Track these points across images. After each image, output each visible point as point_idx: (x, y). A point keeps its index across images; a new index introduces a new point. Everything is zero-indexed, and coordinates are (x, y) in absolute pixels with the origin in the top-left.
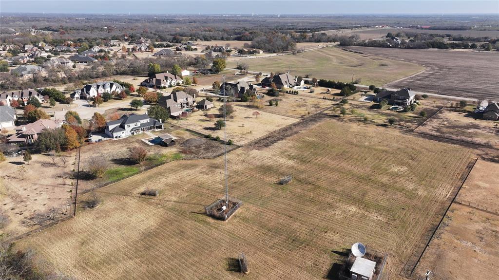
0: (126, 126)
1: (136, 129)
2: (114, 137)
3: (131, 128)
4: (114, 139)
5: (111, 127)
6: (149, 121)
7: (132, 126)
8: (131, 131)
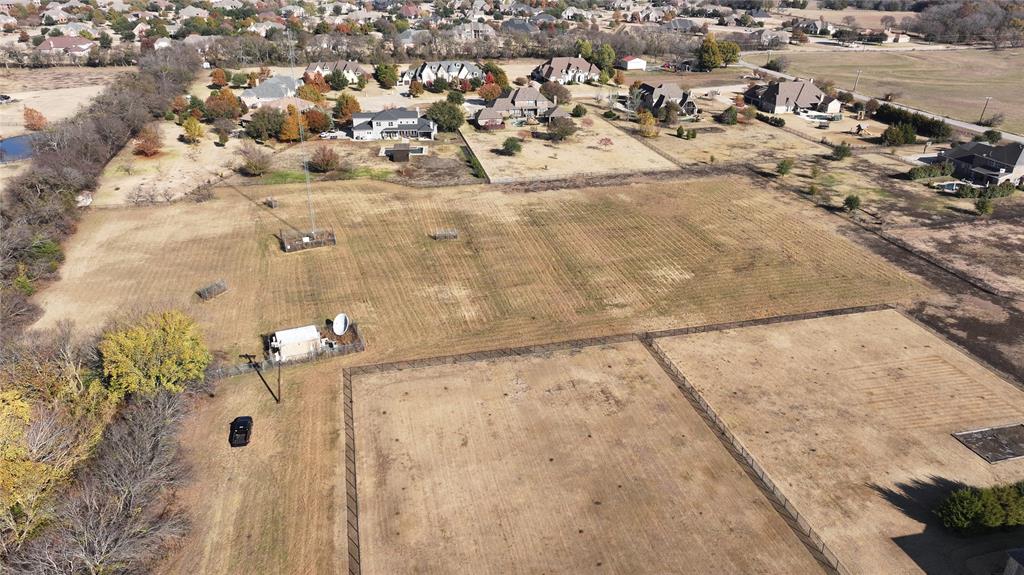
0: (374, 123)
1: (390, 132)
2: (355, 137)
3: (381, 128)
4: (354, 140)
5: (356, 122)
6: (416, 123)
7: (385, 124)
8: (382, 133)
